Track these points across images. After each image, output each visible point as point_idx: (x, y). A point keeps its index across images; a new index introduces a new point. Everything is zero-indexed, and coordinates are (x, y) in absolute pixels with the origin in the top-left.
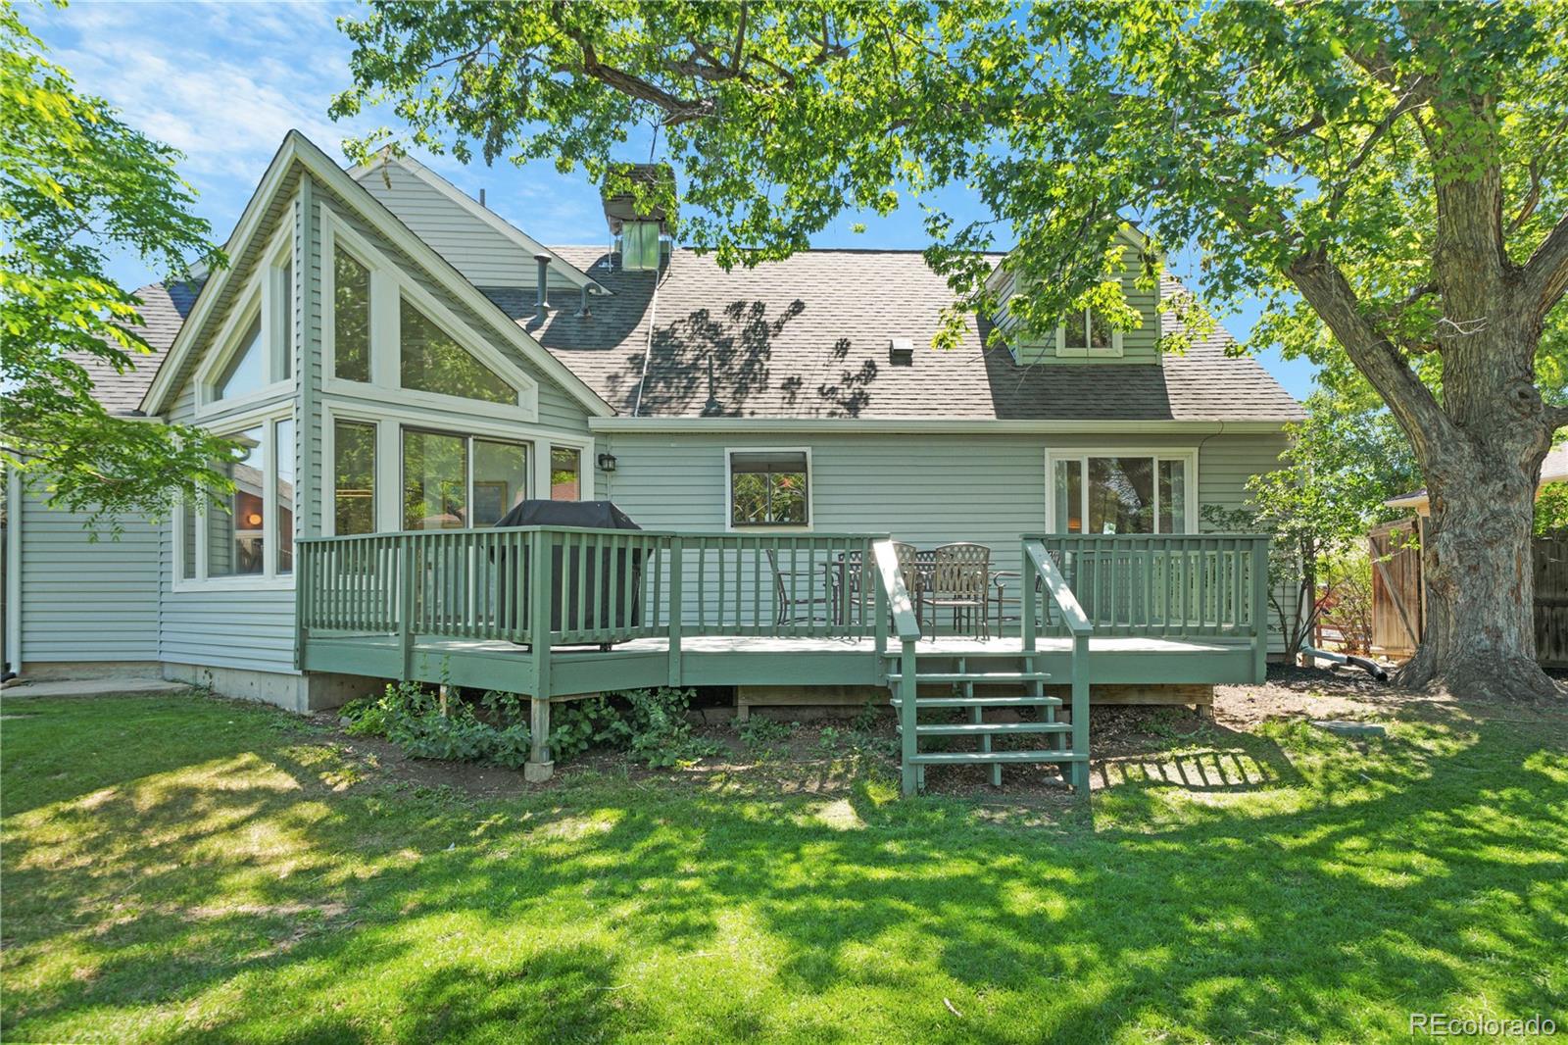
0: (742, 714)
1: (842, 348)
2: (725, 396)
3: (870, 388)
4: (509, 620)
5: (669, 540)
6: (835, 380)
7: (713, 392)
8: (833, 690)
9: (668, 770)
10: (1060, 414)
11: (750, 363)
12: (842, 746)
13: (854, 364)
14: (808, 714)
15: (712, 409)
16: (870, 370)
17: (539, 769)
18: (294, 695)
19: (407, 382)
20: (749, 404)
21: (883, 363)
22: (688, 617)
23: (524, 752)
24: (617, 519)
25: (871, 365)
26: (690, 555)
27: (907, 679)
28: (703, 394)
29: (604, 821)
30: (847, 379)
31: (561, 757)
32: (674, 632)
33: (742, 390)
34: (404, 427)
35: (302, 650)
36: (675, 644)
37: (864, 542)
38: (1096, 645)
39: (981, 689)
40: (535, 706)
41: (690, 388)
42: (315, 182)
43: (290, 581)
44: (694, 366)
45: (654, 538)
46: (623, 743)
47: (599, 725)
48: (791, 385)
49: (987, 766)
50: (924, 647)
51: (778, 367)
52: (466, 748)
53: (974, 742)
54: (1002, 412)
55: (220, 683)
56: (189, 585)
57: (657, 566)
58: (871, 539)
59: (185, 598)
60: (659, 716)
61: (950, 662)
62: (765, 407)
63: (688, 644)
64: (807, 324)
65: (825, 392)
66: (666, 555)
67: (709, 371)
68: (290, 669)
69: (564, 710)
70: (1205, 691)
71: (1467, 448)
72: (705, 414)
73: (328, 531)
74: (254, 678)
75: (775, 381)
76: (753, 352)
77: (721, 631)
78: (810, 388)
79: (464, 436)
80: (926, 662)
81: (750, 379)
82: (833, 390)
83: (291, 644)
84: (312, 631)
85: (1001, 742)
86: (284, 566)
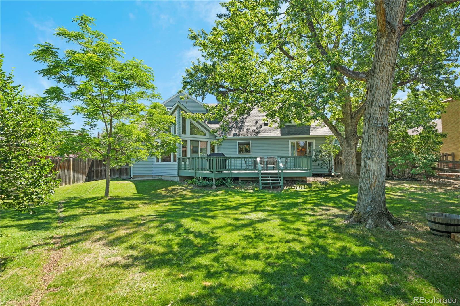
0: (240, 181)
1: (257, 122)
2: (237, 132)
3: (261, 130)
4: (210, 168)
5: (230, 158)
6: (255, 129)
7: (235, 131)
8: (252, 178)
9: (231, 187)
10: (291, 135)
11: (241, 126)
12: (253, 185)
13: (258, 126)
14: (249, 181)
15: (235, 135)
16: (261, 127)
17: (214, 187)
18: (177, 179)
19: (191, 134)
20: (241, 133)
21: (263, 125)
22: (233, 168)
23: (212, 185)
24: (223, 155)
25: (261, 126)
26: (233, 160)
27: (260, 176)
28: (233, 132)
29: (223, 191)
30: (257, 128)
31: (217, 186)
32: (231, 170)
33: (240, 131)
34: (191, 141)
35: (178, 173)
36: (231, 171)
37: (256, 158)
38: (284, 171)
39: (271, 177)
40: (214, 179)
41: (231, 131)
42: (180, 107)
43: (176, 163)
44: (232, 126)
45: (228, 158)
46: (224, 184)
47: (221, 182)
48: (248, 129)
49: (270, 186)
50: (262, 172)
51: (246, 127)
52: (205, 185)
53: (269, 183)
54: (282, 134)
55: (163, 178)
56: (157, 164)
57: (228, 161)
58: (257, 157)
59: (157, 166)
60: (229, 180)
61: (267, 174)
62: (243, 134)
63: (232, 171)
64: (251, 118)
65: (253, 131)
66: (230, 160)
67: (234, 127)
68: (177, 176)
69: (217, 180)
70: (306, 177)
71: (346, 142)
72: (234, 136)
73: (181, 157)
74: (170, 177)
75: (245, 129)
76: (242, 124)
77: (237, 170)
78: (251, 131)
79: (198, 141)
80: (262, 174)
81: (241, 128)
82: (255, 130)
83: (177, 172)
84: (180, 170)
85: (272, 183)
86: (175, 161)
